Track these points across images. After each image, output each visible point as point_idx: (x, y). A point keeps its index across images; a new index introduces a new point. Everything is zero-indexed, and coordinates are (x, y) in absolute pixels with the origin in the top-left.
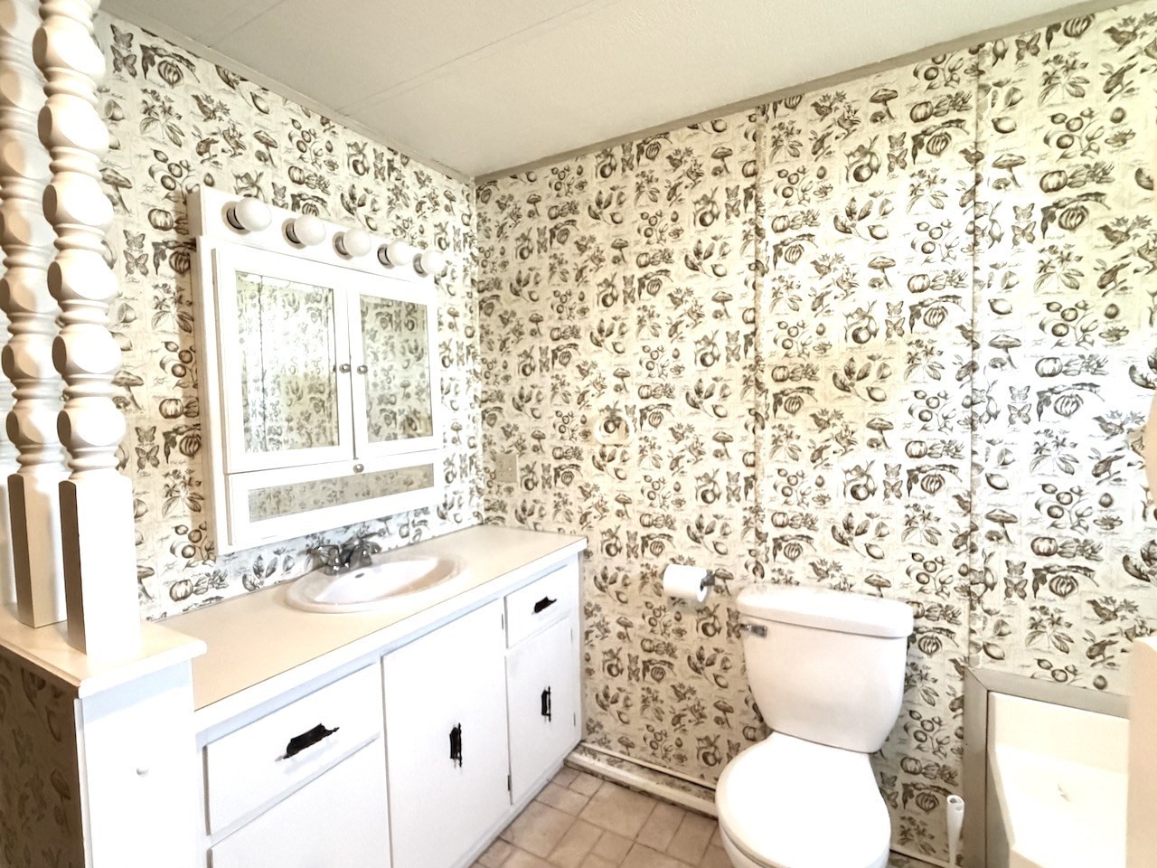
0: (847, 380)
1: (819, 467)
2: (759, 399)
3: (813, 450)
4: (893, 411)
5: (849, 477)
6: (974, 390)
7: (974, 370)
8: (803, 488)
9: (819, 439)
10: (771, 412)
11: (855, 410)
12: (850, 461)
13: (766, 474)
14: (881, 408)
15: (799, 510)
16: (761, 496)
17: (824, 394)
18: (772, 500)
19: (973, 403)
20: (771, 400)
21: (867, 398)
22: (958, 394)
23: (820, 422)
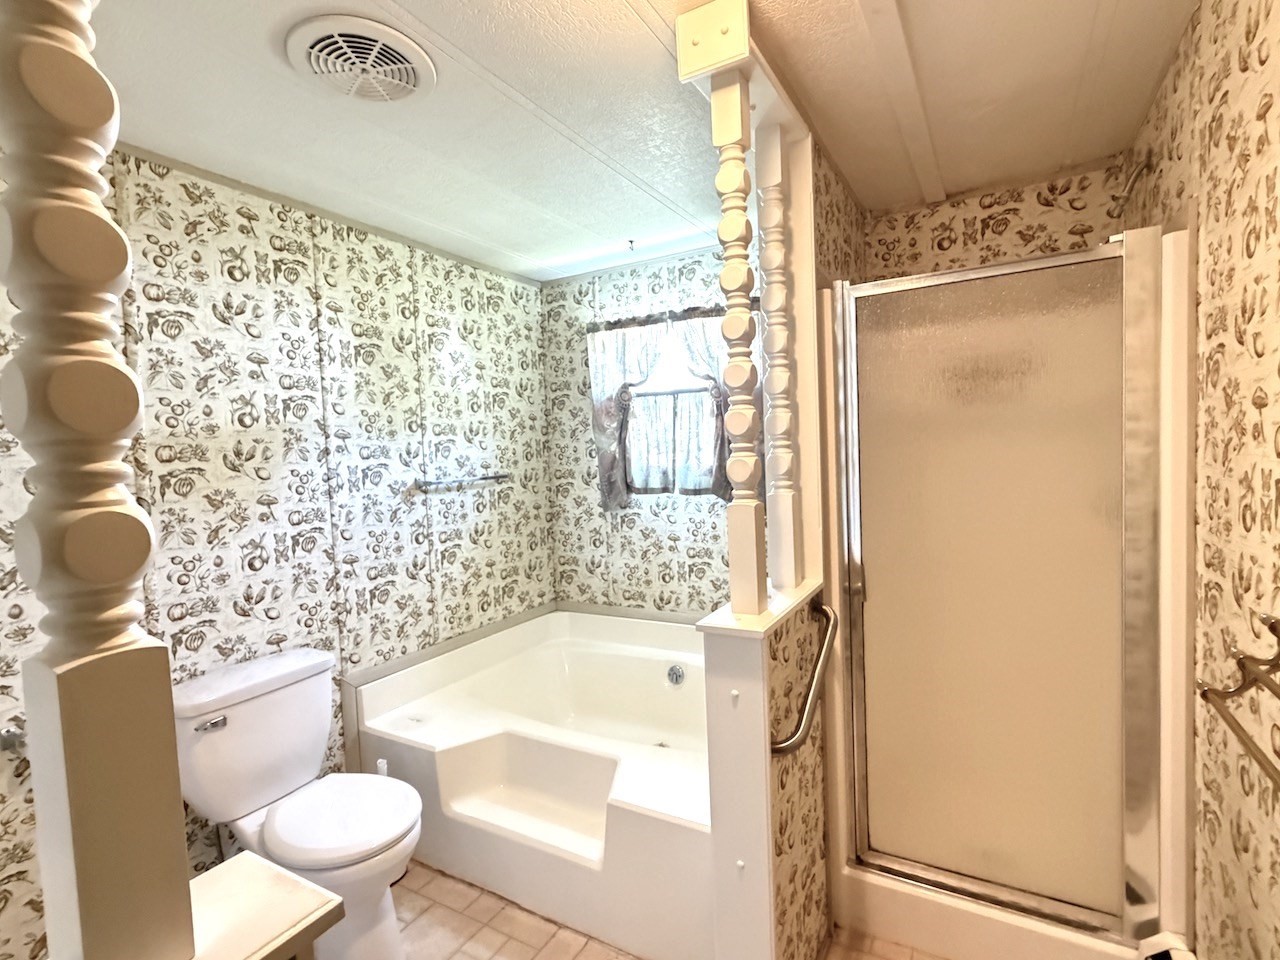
0: (236, 461)
1: (217, 548)
2: (142, 482)
3: (208, 532)
4: (278, 487)
5: (246, 551)
6: (329, 469)
7: (328, 454)
8: (202, 571)
9: (214, 520)
10: (158, 496)
11: (245, 488)
12: (245, 537)
13: (157, 566)
14: (266, 486)
15: (199, 595)
16: (153, 592)
17: (216, 475)
18: (167, 592)
19: (329, 479)
20: (157, 483)
21: (255, 477)
22: (320, 472)
23: (214, 503)
